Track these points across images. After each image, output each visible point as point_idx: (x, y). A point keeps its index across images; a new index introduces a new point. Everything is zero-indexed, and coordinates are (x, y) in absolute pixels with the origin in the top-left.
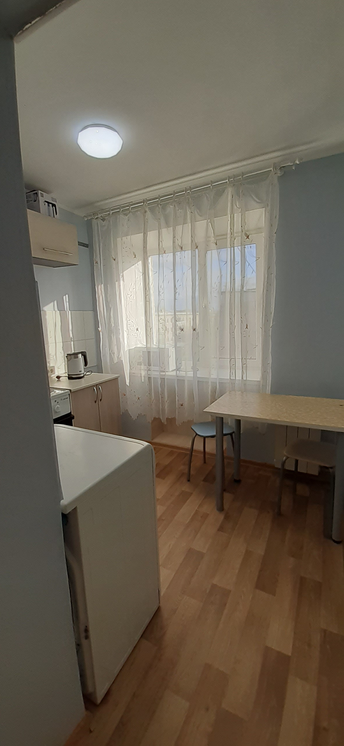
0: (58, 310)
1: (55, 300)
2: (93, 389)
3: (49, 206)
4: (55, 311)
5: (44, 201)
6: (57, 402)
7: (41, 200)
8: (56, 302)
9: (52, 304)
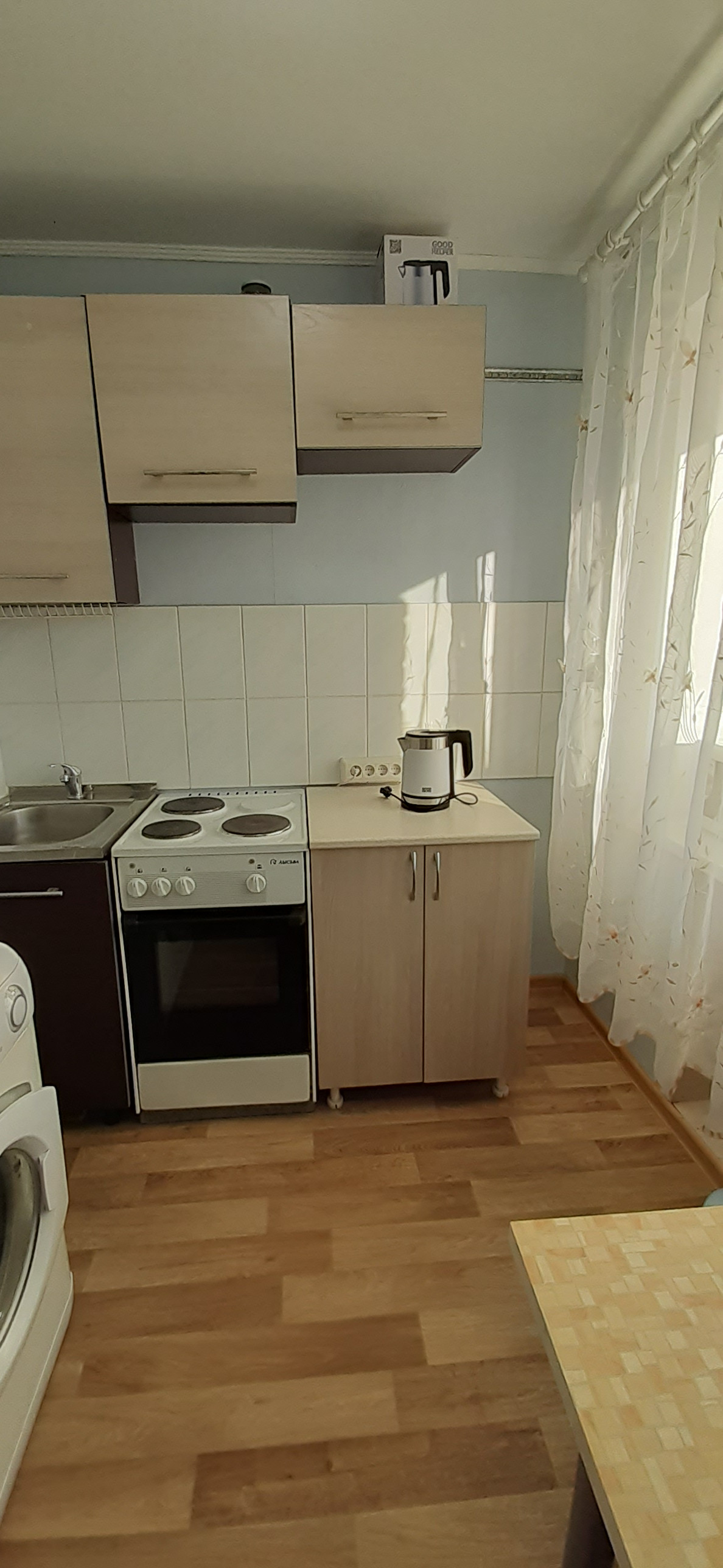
0: (449, 602)
1: (442, 572)
2: (407, 857)
3: (418, 274)
4: (434, 604)
5: (402, 264)
6: (256, 864)
7: (392, 262)
8: (443, 580)
9: (431, 583)
